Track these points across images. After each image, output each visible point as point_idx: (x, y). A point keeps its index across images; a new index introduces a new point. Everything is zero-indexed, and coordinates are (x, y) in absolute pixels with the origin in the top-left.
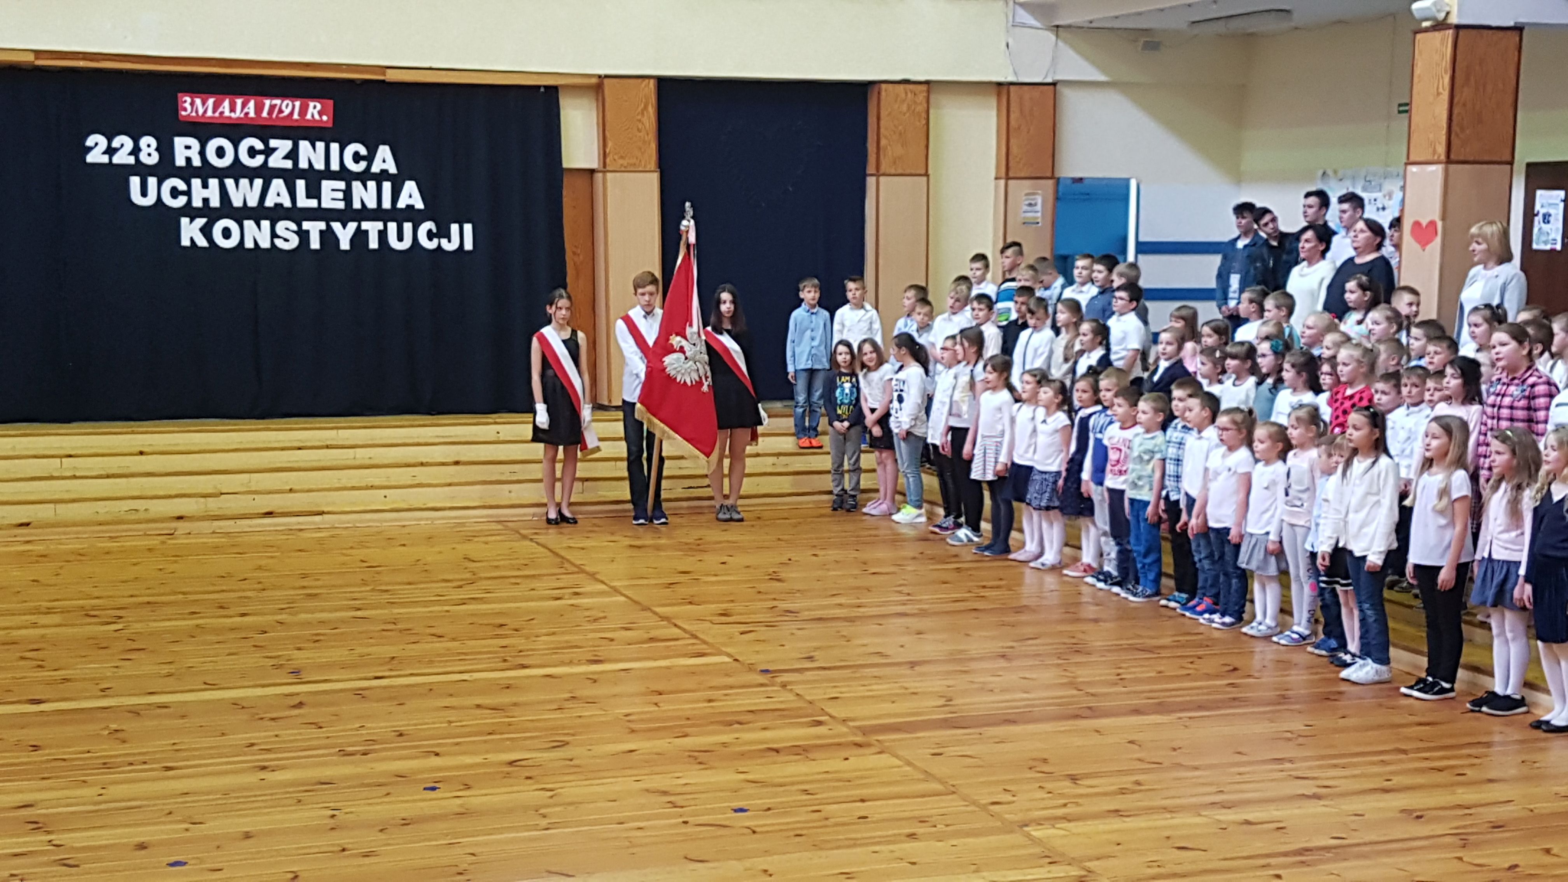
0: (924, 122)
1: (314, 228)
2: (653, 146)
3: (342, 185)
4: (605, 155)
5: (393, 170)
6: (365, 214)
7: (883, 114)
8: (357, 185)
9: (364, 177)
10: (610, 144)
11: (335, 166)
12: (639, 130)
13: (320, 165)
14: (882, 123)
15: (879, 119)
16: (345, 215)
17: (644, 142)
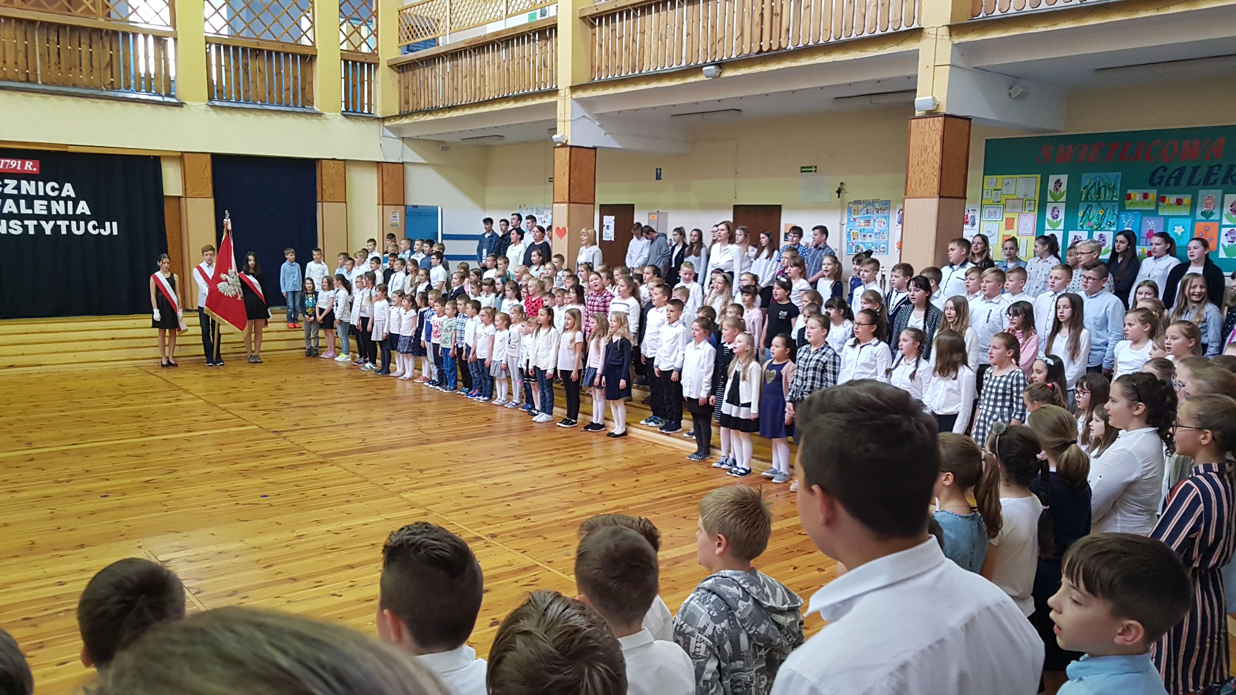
0: (343, 178)
1: (31, 224)
2: (210, 186)
3: (45, 203)
4: (186, 190)
5: (73, 195)
6: (58, 217)
7: (324, 174)
8: (53, 203)
9: (57, 199)
10: (188, 185)
11: (41, 193)
12: (203, 178)
13: (33, 192)
14: (323, 178)
15: (322, 176)
16: (48, 218)
17: (206, 184)
